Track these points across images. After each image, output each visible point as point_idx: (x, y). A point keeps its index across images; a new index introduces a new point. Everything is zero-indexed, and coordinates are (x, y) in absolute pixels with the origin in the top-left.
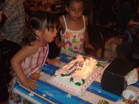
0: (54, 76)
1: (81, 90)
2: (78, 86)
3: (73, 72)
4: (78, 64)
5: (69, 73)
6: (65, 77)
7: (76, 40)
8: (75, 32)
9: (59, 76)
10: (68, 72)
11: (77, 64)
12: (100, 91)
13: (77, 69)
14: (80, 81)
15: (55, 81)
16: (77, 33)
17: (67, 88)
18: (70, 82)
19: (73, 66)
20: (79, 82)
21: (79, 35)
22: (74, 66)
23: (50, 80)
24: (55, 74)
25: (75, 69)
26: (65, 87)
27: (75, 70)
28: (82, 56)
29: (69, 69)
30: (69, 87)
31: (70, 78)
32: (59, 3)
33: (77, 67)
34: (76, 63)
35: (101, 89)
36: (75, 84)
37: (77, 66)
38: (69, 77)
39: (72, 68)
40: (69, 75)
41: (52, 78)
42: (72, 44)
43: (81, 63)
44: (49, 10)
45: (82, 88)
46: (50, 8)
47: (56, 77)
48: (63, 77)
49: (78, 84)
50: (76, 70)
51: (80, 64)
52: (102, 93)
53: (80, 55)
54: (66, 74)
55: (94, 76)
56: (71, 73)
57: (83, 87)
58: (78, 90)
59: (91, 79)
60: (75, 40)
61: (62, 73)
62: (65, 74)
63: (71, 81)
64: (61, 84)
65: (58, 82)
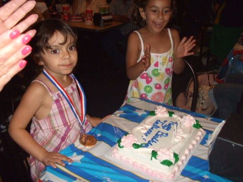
0: (119, 148)
1: (172, 175)
2: (167, 167)
3: (154, 140)
4: (160, 124)
5: (146, 142)
6: (140, 149)
7: (159, 71)
8: (157, 56)
9: (129, 147)
10: (145, 140)
11: (158, 125)
12: (207, 175)
13: (160, 133)
14: (171, 157)
15: (121, 157)
16: (160, 57)
17: (145, 171)
18: (151, 159)
19: (152, 128)
20: (168, 159)
21: (164, 61)
22: (154, 128)
23: (111, 155)
24: (122, 144)
25: (157, 133)
26: (142, 168)
27: (157, 135)
28: (165, 109)
29: (146, 134)
30: (148, 169)
31: (151, 152)
32: (107, 12)
33: (158, 129)
34: (157, 122)
35: (207, 172)
36: (161, 163)
37: (159, 127)
38: (149, 150)
39: (151, 131)
40: (147, 146)
41: (115, 151)
42: (151, 78)
43: (165, 121)
44: (89, 24)
45: (173, 171)
46: (91, 20)
47: (124, 148)
48: (137, 150)
49: (167, 163)
50: (159, 136)
51: (164, 125)
52: (211, 178)
53: (161, 107)
54: (142, 144)
55: (191, 147)
56: (151, 142)
57: (176, 168)
58: (167, 174)
59: (187, 152)
60: (157, 70)
61: (135, 142)
62: (139, 144)
63: (153, 158)
64: (134, 163)
65: (127, 158)
